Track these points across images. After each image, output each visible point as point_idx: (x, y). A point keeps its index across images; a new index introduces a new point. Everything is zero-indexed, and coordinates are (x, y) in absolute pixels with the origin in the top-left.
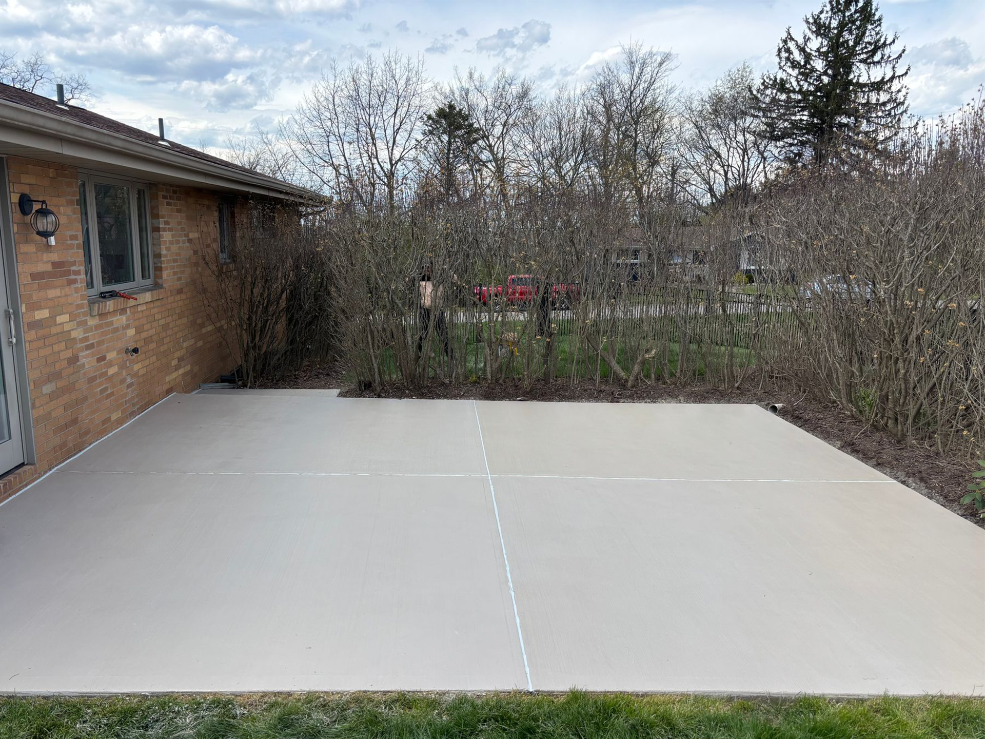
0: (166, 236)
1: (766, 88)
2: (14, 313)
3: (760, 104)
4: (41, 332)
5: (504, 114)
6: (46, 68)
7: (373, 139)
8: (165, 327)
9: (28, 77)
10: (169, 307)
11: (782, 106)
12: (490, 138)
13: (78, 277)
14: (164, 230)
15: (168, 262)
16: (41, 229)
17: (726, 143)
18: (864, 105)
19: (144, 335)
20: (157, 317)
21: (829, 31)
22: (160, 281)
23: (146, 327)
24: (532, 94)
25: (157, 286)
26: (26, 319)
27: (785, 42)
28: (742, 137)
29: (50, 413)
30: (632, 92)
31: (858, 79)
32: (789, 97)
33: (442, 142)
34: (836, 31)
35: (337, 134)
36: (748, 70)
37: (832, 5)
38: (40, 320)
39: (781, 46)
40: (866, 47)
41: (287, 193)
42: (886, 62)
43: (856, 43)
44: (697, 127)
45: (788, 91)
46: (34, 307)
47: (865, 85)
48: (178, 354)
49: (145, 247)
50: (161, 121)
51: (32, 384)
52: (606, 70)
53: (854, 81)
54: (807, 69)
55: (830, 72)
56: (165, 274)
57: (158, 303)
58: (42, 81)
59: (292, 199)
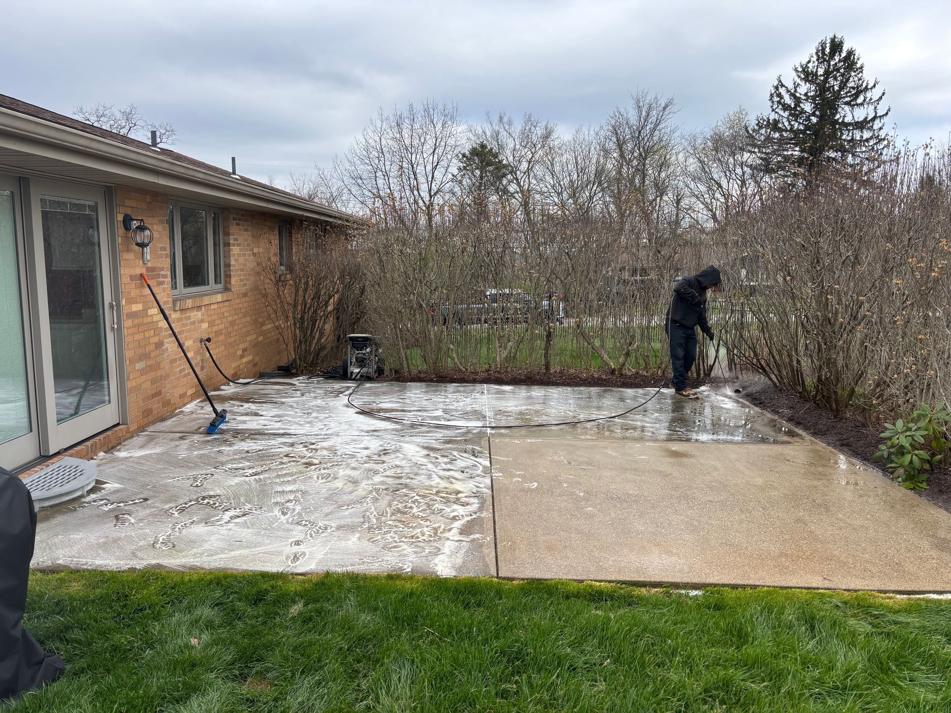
0: (235, 250)
1: (761, 128)
2: (116, 305)
3: (756, 142)
4: (136, 321)
5: (529, 152)
6: (139, 116)
7: (415, 174)
8: (233, 323)
9: (124, 124)
10: (236, 307)
11: (774, 142)
12: (518, 172)
13: (166, 280)
14: (234, 245)
15: (236, 271)
16: (139, 242)
17: (726, 175)
18: (849, 141)
19: (215, 328)
20: (226, 315)
21: (817, 78)
22: (229, 286)
23: (217, 322)
24: (554, 136)
25: (227, 289)
26: (125, 310)
27: (777, 88)
28: (740, 170)
29: (140, 385)
30: (640, 132)
31: (844, 119)
32: (781, 135)
33: (475, 176)
34: (822, 78)
35: (383, 170)
36: (744, 113)
37: (818, 56)
38: (136, 312)
39: (773, 91)
40: (850, 92)
41: (335, 217)
42: (868, 104)
43: (841, 88)
44: (701, 162)
45: (780, 130)
46: (131, 301)
47: (850, 124)
48: (242, 346)
49: (218, 258)
50: (233, 159)
51: (128, 361)
52: (616, 114)
53: (840, 121)
54: (797, 110)
55: (818, 113)
56: (233, 281)
57: (227, 304)
58: (135, 127)
59: (340, 222)
